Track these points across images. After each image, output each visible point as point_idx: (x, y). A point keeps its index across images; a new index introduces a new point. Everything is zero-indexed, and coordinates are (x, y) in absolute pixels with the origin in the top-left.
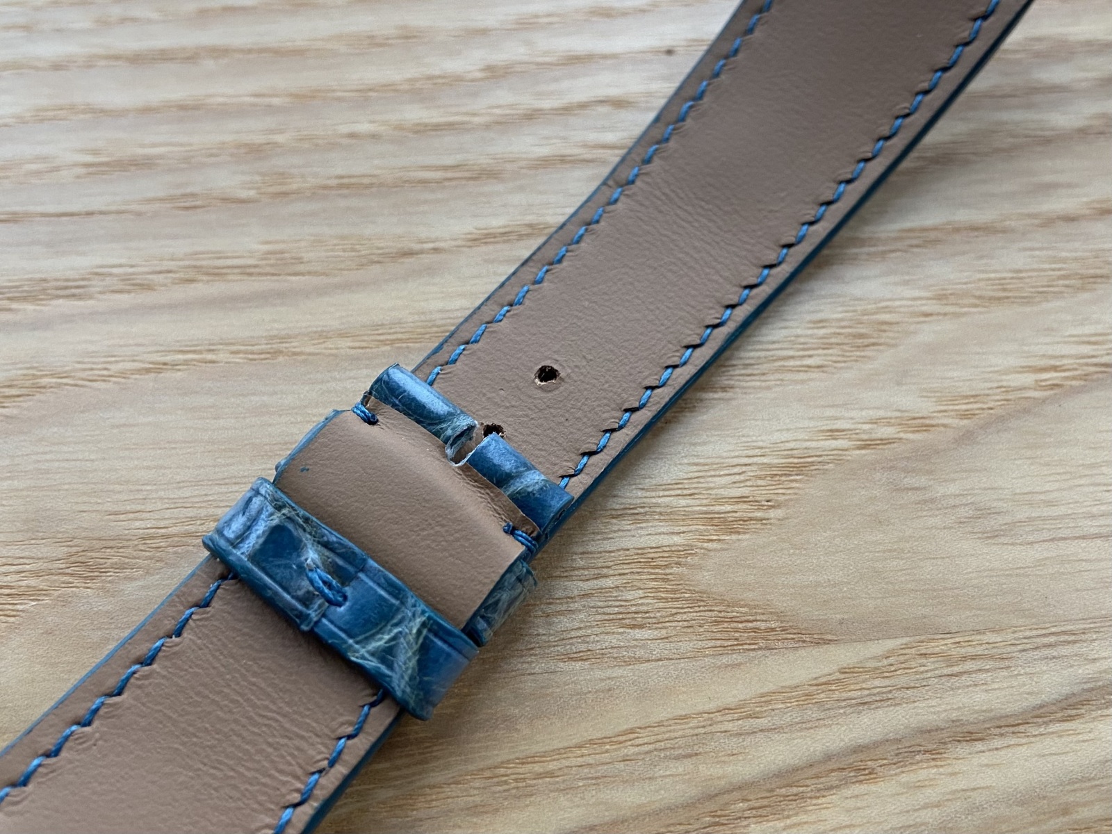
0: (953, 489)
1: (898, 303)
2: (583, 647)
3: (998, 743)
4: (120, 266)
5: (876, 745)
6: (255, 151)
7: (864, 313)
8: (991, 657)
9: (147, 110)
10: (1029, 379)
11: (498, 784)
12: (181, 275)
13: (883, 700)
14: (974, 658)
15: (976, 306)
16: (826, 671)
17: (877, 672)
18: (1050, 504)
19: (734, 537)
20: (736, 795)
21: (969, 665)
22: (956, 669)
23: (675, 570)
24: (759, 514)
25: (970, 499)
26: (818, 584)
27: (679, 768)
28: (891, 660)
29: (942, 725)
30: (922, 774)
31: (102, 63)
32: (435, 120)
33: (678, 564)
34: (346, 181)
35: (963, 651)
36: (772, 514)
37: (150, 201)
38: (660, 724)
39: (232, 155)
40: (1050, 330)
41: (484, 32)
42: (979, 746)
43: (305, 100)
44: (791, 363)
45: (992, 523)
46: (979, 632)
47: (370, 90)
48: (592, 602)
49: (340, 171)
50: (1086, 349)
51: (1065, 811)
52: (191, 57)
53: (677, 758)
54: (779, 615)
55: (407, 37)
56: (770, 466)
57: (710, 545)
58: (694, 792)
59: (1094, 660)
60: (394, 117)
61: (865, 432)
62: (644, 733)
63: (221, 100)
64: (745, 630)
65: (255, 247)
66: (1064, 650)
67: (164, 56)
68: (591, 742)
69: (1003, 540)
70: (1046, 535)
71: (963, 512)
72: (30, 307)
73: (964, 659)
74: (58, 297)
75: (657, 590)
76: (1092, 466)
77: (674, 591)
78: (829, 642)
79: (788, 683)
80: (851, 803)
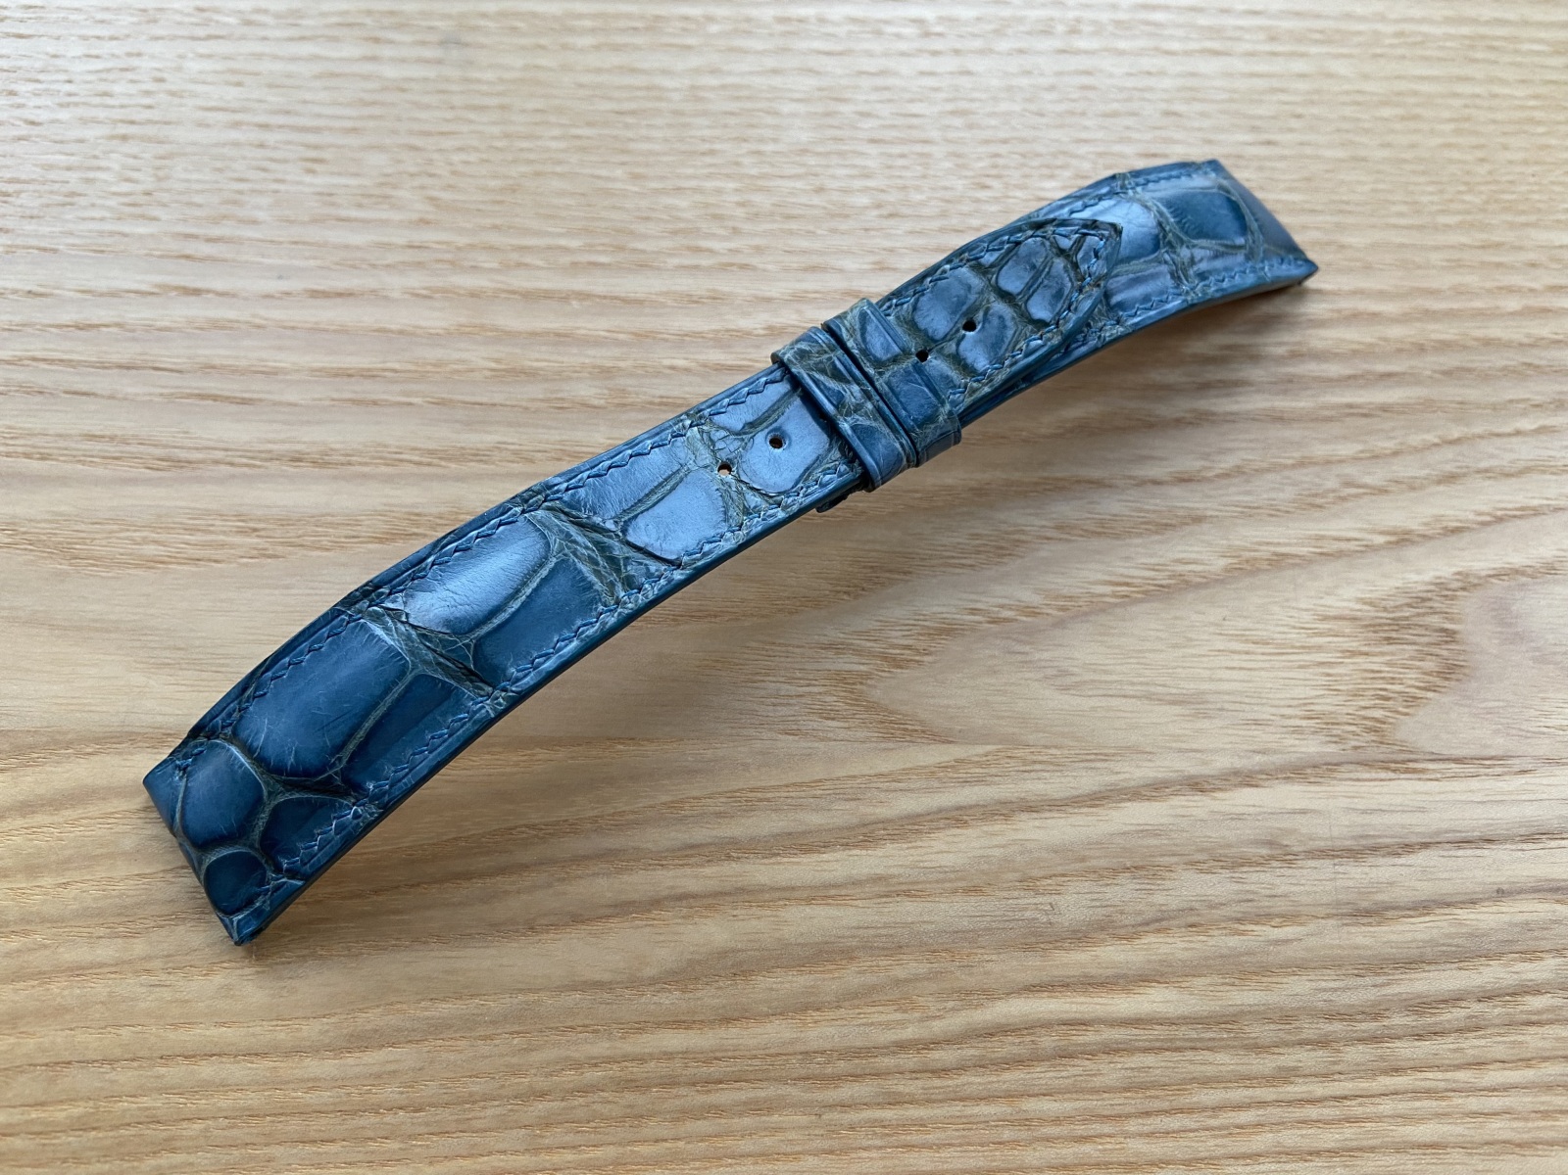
0: (1046, 655)
1: (1029, 528)
2: (795, 727)
3: (1048, 815)
4: (513, 444)
5: (971, 807)
6: (606, 373)
7: (1007, 533)
8: (1051, 763)
9: (534, 334)
10: (1108, 589)
11: (736, 802)
12: (553, 455)
13: (980, 781)
14: (1040, 762)
15: (1082, 536)
16: (946, 759)
17: (979, 764)
18: (1106, 672)
19: (899, 670)
20: (881, 826)
21: (1038, 767)
22: (1028, 768)
23: (858, 687)
24: (917, 658)
25: (1056, 664)
26: (949, 706)
27: (848, 806)
28: (989, 758)
29: (1014, 800)
30: (997, 827)
31: (503, 295)
32: (730, 363)
33: (861, 683)
34: (665, 400)
35: (1035, 758)
36: (926, 659)
37: (533, 400)
38: (838, 779)
39: (590, 373)
40: (1127, 558)
41: (769, 300)
42: (1035, 815)
43: (642, 337)
44: (953, 561)
45: (1069, 680)
46: (1046, 747)
47: (686, 335)
48: (804, 700)
49: (662, 392)
50: (1152, 574)
51: (1083, 859)
52: (565, 297)
53: (847, 800)
54: (922, 722)
55: (714, 298)
56: (928, 627)
57: (883, 674)
58: (855, 821)
59: (1117, 773)
60: (701, 357)
61: (993, 612)
62: (828, 783)
63: (583, 332)
64: (899, 729)
65: (602, 441)
66: (1098, 765)
67: (548, 295)
68: (794, 784)
69: (1072, 692)
70: (1101, 692)
71: (1050, 672)
72: (453, 466)
73: (1035, 762)
74: (472, 461)
75: (846, 698)
76: (1140, 651)
77: (856, 700)
78: (951, 742)
79: (922, 764)
80: (950, 839)
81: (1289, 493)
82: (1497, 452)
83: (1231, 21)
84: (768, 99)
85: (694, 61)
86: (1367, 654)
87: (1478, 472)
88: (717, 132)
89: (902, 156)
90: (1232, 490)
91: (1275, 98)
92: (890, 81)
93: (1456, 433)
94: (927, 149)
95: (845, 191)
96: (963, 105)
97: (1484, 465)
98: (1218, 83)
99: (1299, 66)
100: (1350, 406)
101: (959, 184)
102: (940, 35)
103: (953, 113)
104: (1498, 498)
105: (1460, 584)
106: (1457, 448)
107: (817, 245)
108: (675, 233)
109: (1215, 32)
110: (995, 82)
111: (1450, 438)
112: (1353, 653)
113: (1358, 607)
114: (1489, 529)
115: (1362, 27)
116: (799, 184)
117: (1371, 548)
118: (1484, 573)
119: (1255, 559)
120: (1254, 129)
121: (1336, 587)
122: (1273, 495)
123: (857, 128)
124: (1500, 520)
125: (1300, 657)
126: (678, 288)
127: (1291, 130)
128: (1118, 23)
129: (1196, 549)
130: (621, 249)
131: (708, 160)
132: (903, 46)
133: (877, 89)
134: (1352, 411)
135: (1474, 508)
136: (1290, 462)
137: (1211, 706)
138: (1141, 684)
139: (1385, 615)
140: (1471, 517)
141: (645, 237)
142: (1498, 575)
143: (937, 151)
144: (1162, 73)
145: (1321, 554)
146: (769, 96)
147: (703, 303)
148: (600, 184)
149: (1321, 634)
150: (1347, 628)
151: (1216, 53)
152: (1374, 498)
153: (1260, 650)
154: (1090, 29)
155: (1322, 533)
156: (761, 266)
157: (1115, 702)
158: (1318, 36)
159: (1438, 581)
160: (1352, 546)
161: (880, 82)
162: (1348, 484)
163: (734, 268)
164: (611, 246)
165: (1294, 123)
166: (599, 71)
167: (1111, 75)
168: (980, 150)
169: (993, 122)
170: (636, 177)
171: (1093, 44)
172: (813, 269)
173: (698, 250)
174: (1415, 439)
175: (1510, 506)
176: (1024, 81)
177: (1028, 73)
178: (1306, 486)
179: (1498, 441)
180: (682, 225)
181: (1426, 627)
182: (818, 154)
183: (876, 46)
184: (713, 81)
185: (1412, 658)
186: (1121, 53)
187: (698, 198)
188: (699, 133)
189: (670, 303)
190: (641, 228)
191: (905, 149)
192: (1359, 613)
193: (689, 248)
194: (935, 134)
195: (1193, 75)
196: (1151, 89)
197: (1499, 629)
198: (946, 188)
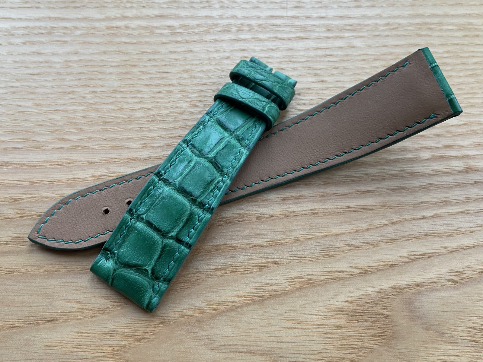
6: (16, 201)
10: (236, 299)
39: (9, 202)
41: (94, 163)
43: (34, 183)
47: (55, 182)
63: (7, 182)
71: (207, 341)
81: (319, 250)
82: (414, 227)
83: (310, 22)
84: (100, 66)
85: (68, 48)
86: (347, 327)
87: (404, 237)
88: (76, 83)
89: (160, 92)
90: (294, 249)
91: (327, 59)
92: (156, 57)
93: (395, 218)
94: (171, 89)
95: (132, 110)
96: (187, 67)
97: (407, 234)
98: (302, 53)
99: (339, 43)
100: (349, 207)
101: (184, 105)
102: (180, 33)
103: (183, 71)
104: (413, 250)
105: (391, 292)
106: (395, 227)
107: (118, 136)
108: (53, 132)
109: (303, 28)
110: (203, 56)
111: (393, 221)
112: (341, 327)
113: (346, 304)
114: (407, 265)
115: (370, 22)
116: (111, 107)
117: (354, 276)
118: (403, 287)
119: (301, 282)
120: (316, 75)
121: (336, 295)
122: (312, 251)
123: (139, 79)
124: (412, 260)
125: (318, 330)
126: (52, 159)
127: (333, 75)
128: (260, 25)
129: (276, 278)
130: (28, 140)
131: (71, 96)
132: (164, 40)
133: (150, 60)
134: (350, 209)
135: (401, 255)
136: (321, 234)
137: (276, 355)
138: (247, 345)
139: (358, 308)
140: (400, 259)
141: (40, 134)
142: (409, 287)
143: (175, 89)
144: (277, 49)
145: (331, 279)
146: (102, 64)
147: (64, 165)
148: (21, 109)
149: (328, 318)
150: (340, 315)
151: (302, 38)
152: (356, 251)
153: (301, 327)
154: (248, 28)
155: (332, 269)
156: (92, 147)
157: (233, 355)
158: (349, 28)
159: (382, 291)
160: (345, 274)
161: (152, 57)
162: (346, 245)
163: (79, 148)
164: (24, 139)
165: (335, 72)
166: (24, 54)
167: (255, 51)
168: (194, 88)
169: (201, 75)
170: (38, 105)
171: (248, 36)
172: (115, 148)
173: (64, 140)
174: (377, 222)
175: (417, 253)
176: (216, 55)
177: (218, 51)
178: (326, 246)
179: (415, 222)
180: (57, 128)
181: (375, 313)
182: (121, 92)
183: (152, 40)
184: (76, 58)
185: (368, 329)
186: (260, 40)
187: (66, 114)
188: (68, 83)
189: (48, 166)
190: (38, 130)
191: (161, 89)
192: (345, 307)
193: (59, 139)
194: (174, 82)
195: (291, 49)
196: (272, 57)
197: (408, 314)
198: (178, 107)
